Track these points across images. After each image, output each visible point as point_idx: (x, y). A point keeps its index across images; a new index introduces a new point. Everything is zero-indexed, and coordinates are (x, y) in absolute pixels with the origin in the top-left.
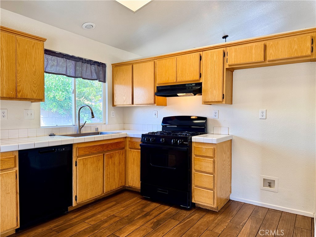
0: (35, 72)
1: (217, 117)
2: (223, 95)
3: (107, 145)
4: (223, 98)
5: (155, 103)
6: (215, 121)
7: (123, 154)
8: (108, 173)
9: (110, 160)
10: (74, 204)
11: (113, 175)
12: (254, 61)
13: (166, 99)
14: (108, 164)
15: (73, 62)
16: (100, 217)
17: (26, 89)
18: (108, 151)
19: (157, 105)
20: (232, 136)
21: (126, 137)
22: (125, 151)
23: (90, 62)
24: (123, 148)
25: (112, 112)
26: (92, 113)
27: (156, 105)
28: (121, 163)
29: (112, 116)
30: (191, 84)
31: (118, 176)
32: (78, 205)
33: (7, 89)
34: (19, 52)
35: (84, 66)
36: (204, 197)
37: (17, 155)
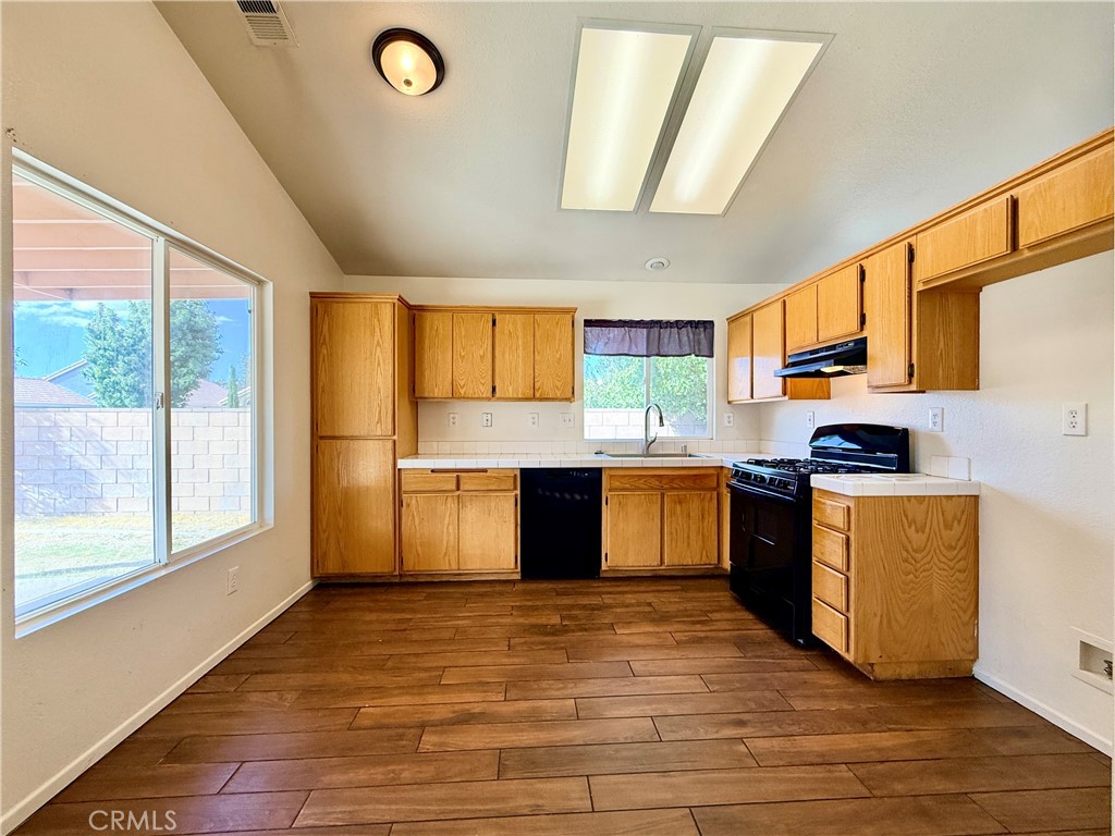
0: (559, 359)
1: (938, 428)
2: (911, 366)
3: (672, 479)
4: (911, 375)
5: (785, 394)
6: (936, 440)
7: (711, 499)
8: (674, 531)
9: (678, 508)
10: (604, 567)
11: (686, 535)
12: (980, 257)
13: (829, 382)
14: (673, 513)
15: (644, 331)
16: (630, 599)
17: (547, 385)
18: (674, 488)
19: (791, 398)
20: (979, 485)
21: (722, 467)
22: (718, 494)
23: (678, 324)
24: (718, 490)
25: (726, 415)
26: (661, 418)
27: (787, 398)
28: (706, 516)
29: (727, 424)
30: (847, 344)
31: (700, 543)
32: (611, 570)
33: (522, 387)
34: (537, 335)
35: (665, 333)
36: (828, 626)
37: (518, 473)
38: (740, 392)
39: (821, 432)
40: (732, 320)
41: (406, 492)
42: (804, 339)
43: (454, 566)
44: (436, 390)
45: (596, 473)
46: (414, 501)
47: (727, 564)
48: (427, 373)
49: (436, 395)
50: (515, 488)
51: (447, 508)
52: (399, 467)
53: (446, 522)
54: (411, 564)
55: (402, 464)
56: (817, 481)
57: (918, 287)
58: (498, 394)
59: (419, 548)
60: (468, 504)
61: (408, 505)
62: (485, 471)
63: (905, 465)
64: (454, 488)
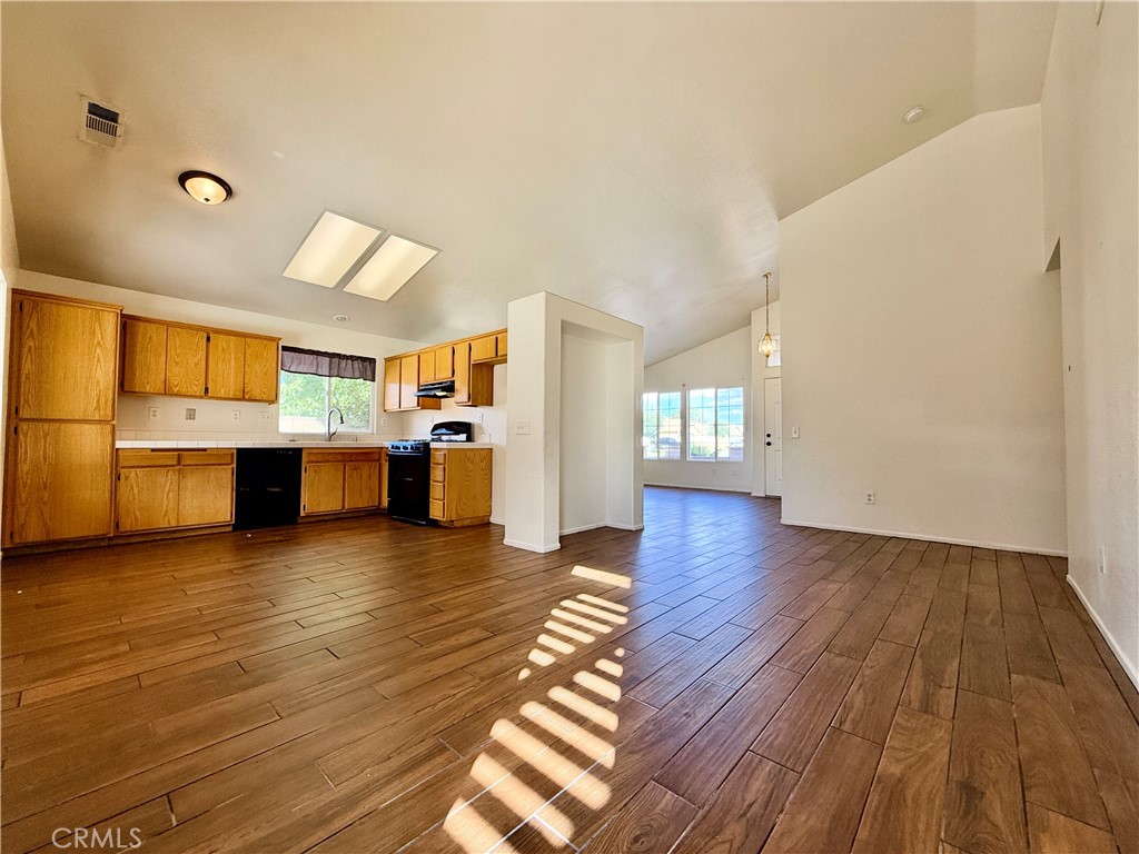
0: (266, 373)
1: (481, 422)
2: (470, 395)
3: (350, 454)
4: (470, 399)
5: (418, 405)
6: (480, 426)
7: (376, 467)
8: (351, 487)
9: (355, 473)
10: (302, 514)
11: (359, 489)
12: (489, 356)
13: (440, 401)
14: (351, 476)
15: (328, 359)
17: (255, 389)
18: (351, 460)
19: (422, 408)
20: (493, 444)
21: (382, 448)
22: (379, 464)
23: (352, 358)
24: (379, 460)
25: (383, 418)
26: (342, 418)
27: (419, 408)
29: (383, 424)
31: (368, 494)
32: (308, 516)
33: (233, 389)
34: (248, 355)
35: (343, 363)
36: (436, 511)
37: (235, 452)
38: (392, 405)
39: (436, 427)
40: (388, 360)
41: (123, 467)
42: (427, 378)
43: (173, 524)
44: (148, 387)
45: (298, 451)
46: (133, 475)
47: (385, 502)
48: (138, 373)
49: (147, 390)
50: (232, 463)
51: (167, 480)
52: (117, 446)
53: (167, 489)
54: (128, 525)
55: (119, 444)
56: (433, 445)
57: (472, 362)
58: (210, 395)
59: (137, 513)
60: (189, 476)
61: (127, 478)
62: (205, 450)
63: (469, 439)
64: (175, 462)
